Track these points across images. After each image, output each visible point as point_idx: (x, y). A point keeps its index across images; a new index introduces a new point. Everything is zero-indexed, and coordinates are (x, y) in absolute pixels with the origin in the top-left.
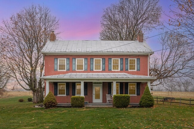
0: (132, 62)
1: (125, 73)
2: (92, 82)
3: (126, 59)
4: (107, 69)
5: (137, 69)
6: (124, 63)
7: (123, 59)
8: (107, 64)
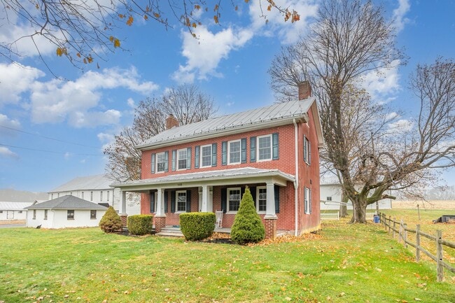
0: (264, 143)
1: (250, 166)
2: (198, 188)
3: (251, 138)
4: (219, 164)
5: (273, 157)
6: (248, 146)
7: (246, 139)
8: (219, 153)
